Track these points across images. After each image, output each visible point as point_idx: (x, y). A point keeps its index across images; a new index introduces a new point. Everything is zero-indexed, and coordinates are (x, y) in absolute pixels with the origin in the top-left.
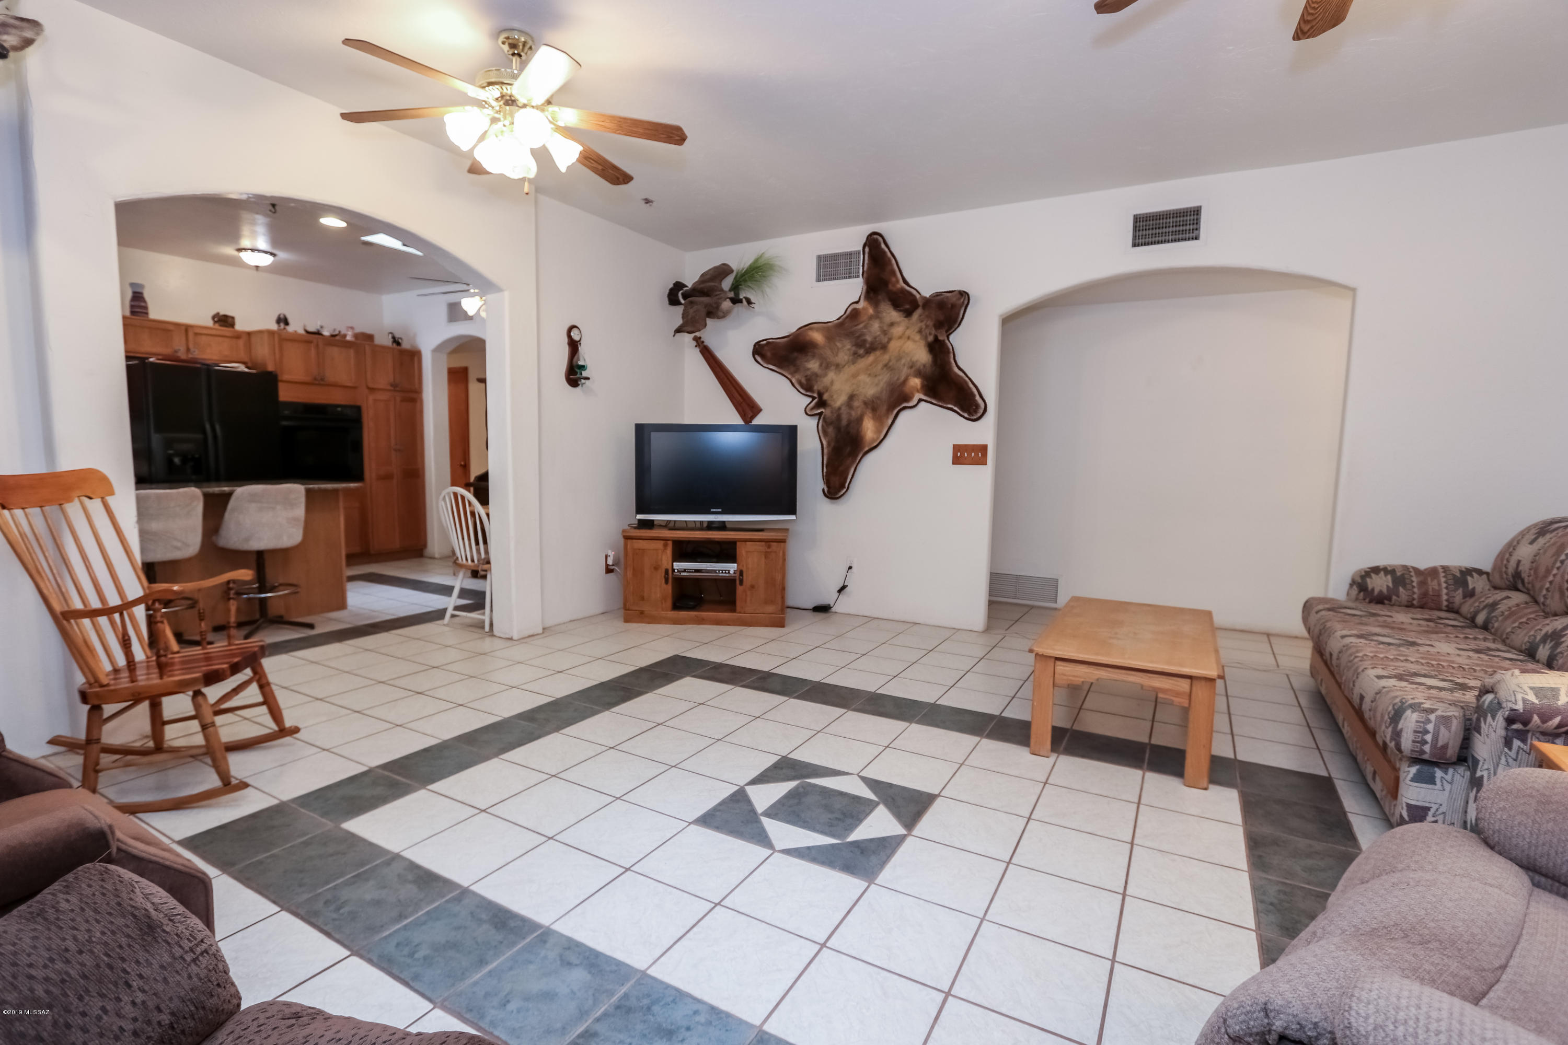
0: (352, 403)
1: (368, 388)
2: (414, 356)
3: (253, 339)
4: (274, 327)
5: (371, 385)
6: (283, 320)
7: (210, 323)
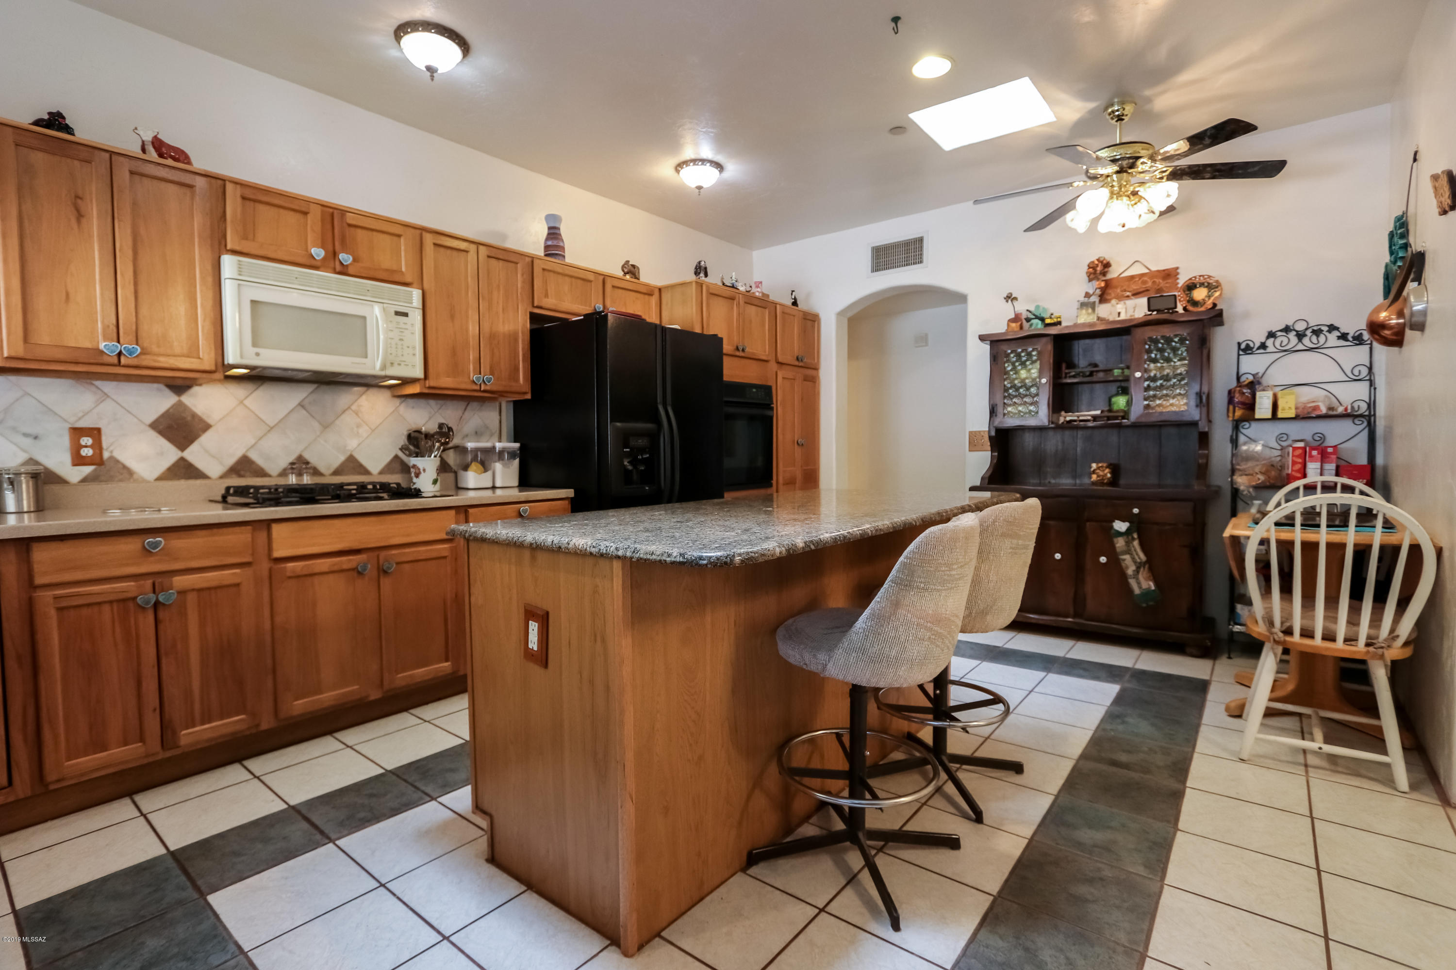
0: (764, 383)
1: (778, 363)
2: (811, 321)
3: (666, 297)
4: (691, 277)
5: (780, 360)
6: (700, 270)
7: (620, 274)
